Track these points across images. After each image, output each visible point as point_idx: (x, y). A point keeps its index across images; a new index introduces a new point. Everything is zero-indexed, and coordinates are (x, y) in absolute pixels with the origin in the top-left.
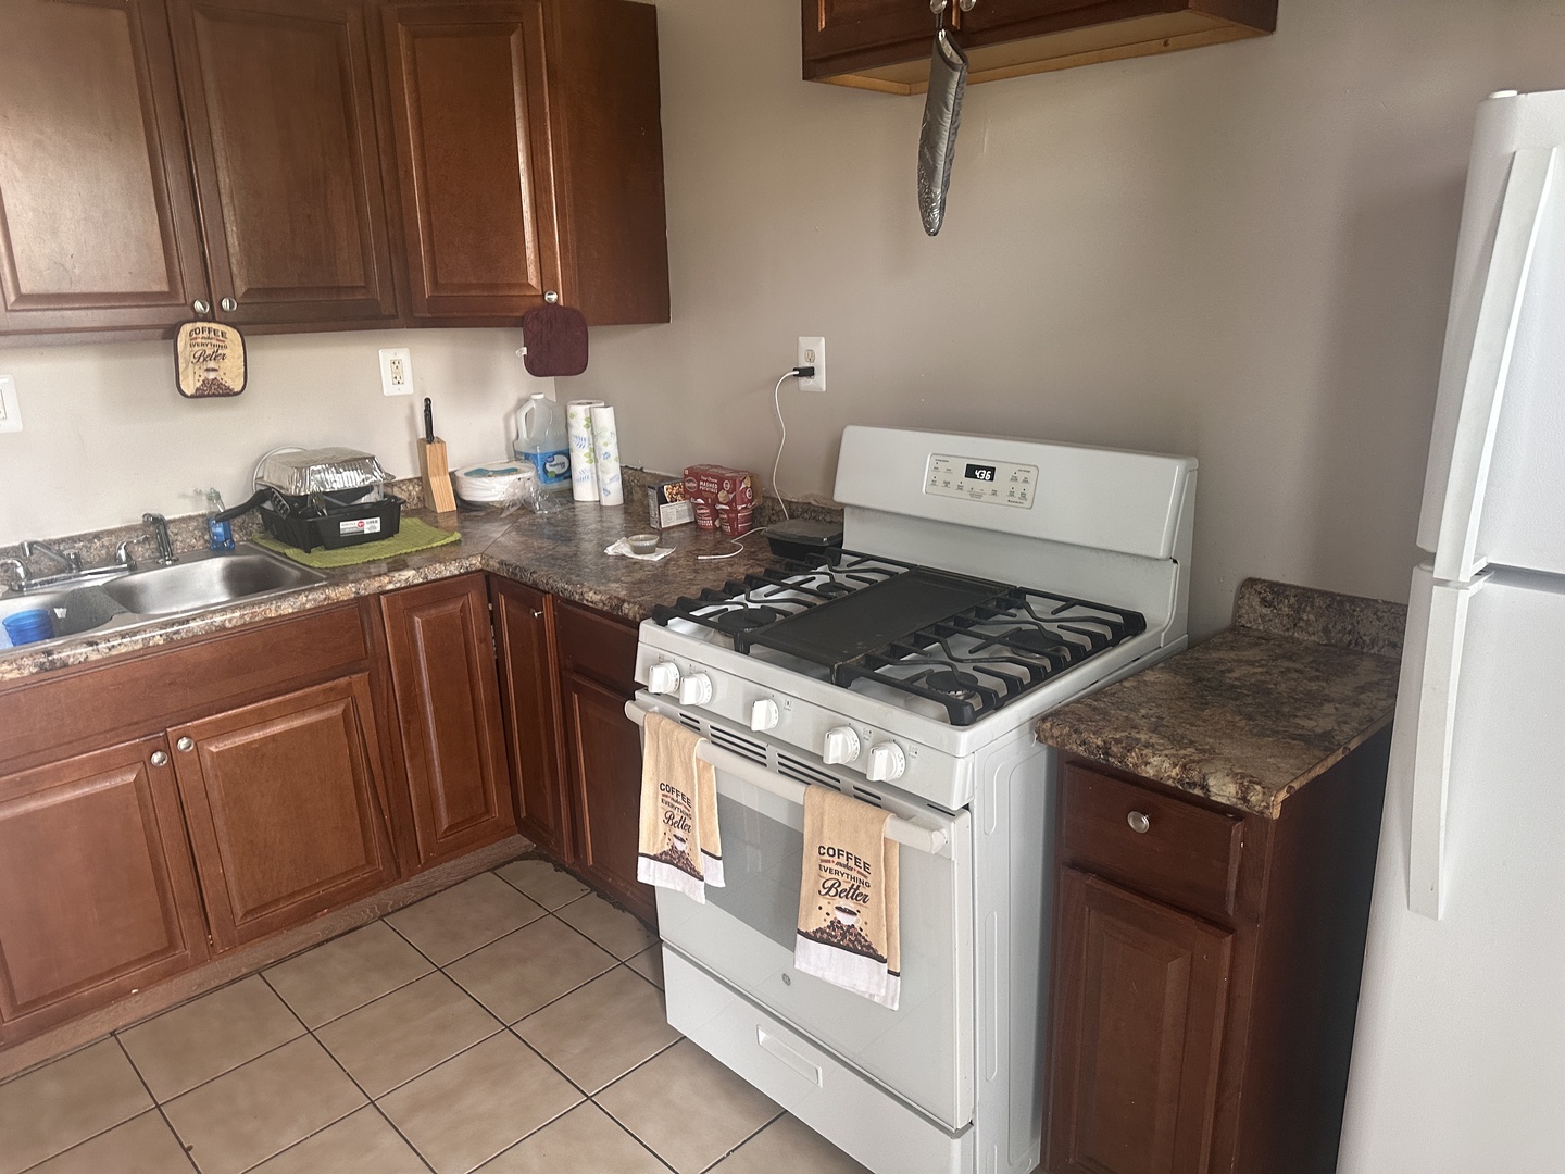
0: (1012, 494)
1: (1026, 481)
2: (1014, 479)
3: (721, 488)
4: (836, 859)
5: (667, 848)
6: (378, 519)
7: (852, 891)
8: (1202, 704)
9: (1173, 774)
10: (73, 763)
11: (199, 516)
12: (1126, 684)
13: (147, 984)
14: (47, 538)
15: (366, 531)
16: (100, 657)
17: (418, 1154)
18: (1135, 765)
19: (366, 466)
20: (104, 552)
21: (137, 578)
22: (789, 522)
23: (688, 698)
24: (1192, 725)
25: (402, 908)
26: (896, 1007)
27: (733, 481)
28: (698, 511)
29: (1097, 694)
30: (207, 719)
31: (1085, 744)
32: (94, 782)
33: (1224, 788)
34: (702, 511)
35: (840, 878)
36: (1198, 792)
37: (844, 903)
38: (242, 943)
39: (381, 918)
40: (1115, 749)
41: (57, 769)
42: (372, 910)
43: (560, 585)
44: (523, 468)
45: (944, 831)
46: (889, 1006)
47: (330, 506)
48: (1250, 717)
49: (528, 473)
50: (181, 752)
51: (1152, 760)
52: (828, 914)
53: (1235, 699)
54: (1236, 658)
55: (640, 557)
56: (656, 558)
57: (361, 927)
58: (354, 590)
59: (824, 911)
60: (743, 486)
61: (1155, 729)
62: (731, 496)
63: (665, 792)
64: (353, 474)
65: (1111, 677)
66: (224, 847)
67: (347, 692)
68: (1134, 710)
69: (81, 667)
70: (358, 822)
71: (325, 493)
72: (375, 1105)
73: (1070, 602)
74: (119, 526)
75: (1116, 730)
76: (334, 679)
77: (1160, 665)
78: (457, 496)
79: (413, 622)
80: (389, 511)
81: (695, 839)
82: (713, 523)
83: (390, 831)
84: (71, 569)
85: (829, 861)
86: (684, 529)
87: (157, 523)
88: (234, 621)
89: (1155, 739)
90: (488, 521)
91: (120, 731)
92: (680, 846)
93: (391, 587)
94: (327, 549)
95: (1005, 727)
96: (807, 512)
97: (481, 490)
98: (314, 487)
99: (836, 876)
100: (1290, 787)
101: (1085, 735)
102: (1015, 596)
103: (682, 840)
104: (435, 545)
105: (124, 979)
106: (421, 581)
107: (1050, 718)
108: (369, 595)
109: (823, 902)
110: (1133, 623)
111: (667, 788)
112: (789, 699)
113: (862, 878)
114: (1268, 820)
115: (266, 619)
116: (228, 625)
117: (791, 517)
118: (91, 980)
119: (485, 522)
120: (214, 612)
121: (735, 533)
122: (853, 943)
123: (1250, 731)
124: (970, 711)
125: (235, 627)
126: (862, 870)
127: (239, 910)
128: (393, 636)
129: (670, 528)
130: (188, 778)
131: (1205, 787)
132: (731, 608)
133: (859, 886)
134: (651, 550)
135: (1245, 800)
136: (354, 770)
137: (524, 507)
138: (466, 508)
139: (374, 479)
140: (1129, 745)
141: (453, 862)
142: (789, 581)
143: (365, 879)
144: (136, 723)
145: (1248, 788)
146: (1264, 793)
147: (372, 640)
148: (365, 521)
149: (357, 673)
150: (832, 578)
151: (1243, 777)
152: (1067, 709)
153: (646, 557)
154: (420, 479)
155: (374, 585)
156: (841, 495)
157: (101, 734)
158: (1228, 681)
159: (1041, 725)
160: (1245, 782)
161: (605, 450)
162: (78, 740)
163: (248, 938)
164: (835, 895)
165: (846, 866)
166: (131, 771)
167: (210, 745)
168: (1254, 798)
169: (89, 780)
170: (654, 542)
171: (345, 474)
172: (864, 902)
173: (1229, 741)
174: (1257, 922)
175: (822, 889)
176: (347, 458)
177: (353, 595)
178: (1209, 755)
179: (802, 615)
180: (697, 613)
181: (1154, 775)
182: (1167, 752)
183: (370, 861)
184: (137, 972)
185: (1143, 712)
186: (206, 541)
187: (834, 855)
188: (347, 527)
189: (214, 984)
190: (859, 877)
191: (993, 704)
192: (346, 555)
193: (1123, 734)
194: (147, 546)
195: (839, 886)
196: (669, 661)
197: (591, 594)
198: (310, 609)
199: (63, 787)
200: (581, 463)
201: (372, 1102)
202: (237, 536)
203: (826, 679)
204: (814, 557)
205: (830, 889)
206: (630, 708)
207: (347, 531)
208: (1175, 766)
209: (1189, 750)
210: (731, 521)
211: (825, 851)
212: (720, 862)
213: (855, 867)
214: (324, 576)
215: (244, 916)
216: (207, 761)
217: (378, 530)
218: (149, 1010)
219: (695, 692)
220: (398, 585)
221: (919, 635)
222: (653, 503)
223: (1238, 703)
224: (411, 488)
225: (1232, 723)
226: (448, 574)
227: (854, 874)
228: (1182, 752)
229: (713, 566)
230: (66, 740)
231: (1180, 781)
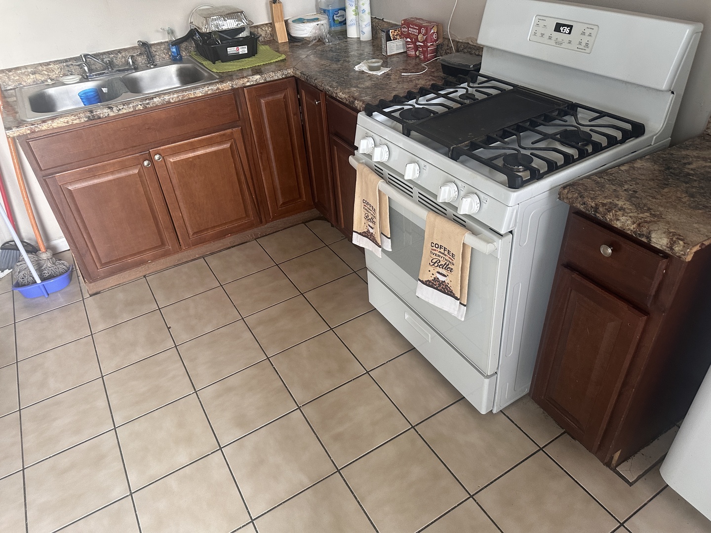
0: (580, 43)
1: (590, 35)
2: (583, 34)
3: (420, 33)
4: (439, 249)
5: (366, 230)
6: (246, 46)
7: (446, 266)
8: (665, 184)
9: (632, 228)
10: (110, 164)
11: (165, 42)
12: (623, 168)
13: (155, 258)
14: (98, 52)
15: (240, 53)
16: (114, 114)
17: (258, 343)
18: (611, 220)
19: (238, 16)
20: (123, 60)
21: (137, 74)
22: (454, 53)
23: (377, 158)
24: (654, 198)
25: (265, 236)
26: (463, 319)
27: (426, 28)
28: (408, 46)
29: (600, 174)
30: (167, 146)
31: (585, 204)
32: (120, 172)
33: (660, 240)
34: (409, 46)
35: (440, 259)
36: (644, 240)
37: (441, 270)
38: (193, 246)
39: (255, 239)
40: (601, 209)
41: (103, 166)
42: (251, 235)
43: (327, 87)
44: (322, 18)
45: (495, 243)
46: (459, 318)
47: (222, 39)
48: (692, 196)
49: (324, 21)
50: (156, 161)
51: (621, 218)
52: (433, 274)
53: (686, 183)
54: (696, 155)
55: (371, 73)
56: (379, 73)
57: (247, 242)
58: (231, 85)
59: (431, 273)
60: (432, 31)
61: (629, 199)
62: (425, 37)
63: (365, 204)
64: (232, 21)
65: (614, 162)
66: (181, 204)
67: (230, 137)
68: (621, 185)
69: (107, 119)
70: (241, 198)
71: (219, 31)
72: (244, 320)
73: (602, 114)
74: (129, 47)
75: (605, 197)
76: (224, 130)
77: (647, 157)
78: (289, 34)
79: (260, 103)
80: (252, 42)
81: (377, 228)
82: (415, 53)
83: (256, 203)
84: (108, 68)
85: (435, 250)
86: (399, 56)
87: (145, 46)
88: (174, 99)
89: (627, 205)
90: (302, 48)
91: (129, 149)
92: (371, 231)
93: (248, 84)
94: (222, 62)
95: (539, 191)
96: (466, 48)
97: (299, 30)
98: (214, 29)
99: (438, 258)
100: (703, 244)
101: (585, 200)
102: (572, 108)
103: (372, 228)
104: (272, 61)
105: (144, 256)
106: (263, 81)
107: (568, 187)
108: (238, 88)
109: (431, 268)
110: (638, 129)
111: (366, 203)
112: (426, 164)
113: (451, 261)
114: (683, 262)
115: (189, 98)
116: (172, 101)
117: (457, 51)
118: (131, 256)
119: (300, 49)
120: (165, 94)
121: (426, 59)
122: (444, 289)
123: (689, 205)
124: (520, 181)
125: (175, 102)
126: (451, 257)
127: (191, 233)
128: (251, 109)
129: (392, 55)
130: (161, 173)
131: (649, 238)
132: (406, 107)
133: (449, 264)
134: (378, 69)
135: (671, 248)
136: (237, 174)
137: (320, 40)
138: (292, 40)
139: (243, 24)
140: (610, 208)
141: (286, 218)
142: (442, 92)
143: (246, 223)
144: (135, 147)
145: (675, 242)
146: (684, 247)
147: (242, 111)
148: (239, 47)
149: (236, 127)
150: (467, 90)
151: (674, 235)
152: (581, 182)
153: (374, 73)
154: (271, 23)
155: (238, 83)
156: (481, 41)
157: (121, 150)
158: (686, 170)
159: (563, 191)
160: (675, 238)
161: (363, 7)
162: (111, 153)
163: (196, 244)
164: (437, 266)
165: (443, 254)
166: (136, 168)
167: (170, 158)
168: (677, 248)
169: (118, 171)
170: (380, 64)
171: (228, 21)
172: (451, 271)
173: (673, 210)
174: (664, 312)
175: (431, 263)
176: (230, 12)
177: (230, 88)
178: (658, 217)
179: (444, 115)
180: (387, 110)
181: (620, 227)
182: (631, 215)
183: (247, 216)
184: (149, 254)
185: (626, 187)
186: (170, 56)
187: (438, 248)
188: (231, 50)
189: (184, 260)
190: (449, 260)
191: (536, 176)
192: (229, 65)
193: (609, 201)
194: (143, 57)
195: (439, 262)
196: (370, 137)
197: (341, 94)
198: (210, 94)
199: (107, 174)
200: (351, 16)
201: (243, 319)
202: (184, 53)
203: (446, 154)
204: (461, 77)
205: (435, 263)
206: (351, 158)
207: (231, 52)
208: (634, 223)
209: (646, 214)
210: (424, 53)
211: (434, 245)
212: (390, 240)
213: (447, 255)
214: (218, 77)
215: (193, 234)
216: (169, 166)
217: (247, 52)
218: (159, 268)
219: (380, 155)
220: (252, 83)
221: (507, 131)
222: (384, 40)
223: (688, 185)
224: (267, 29)
225: (679, 199)
226: (276, 78)
227: (447, 258)
228: (641, 215)
229: (409, 79)
230: (105, 153)
231: (635, 232)
